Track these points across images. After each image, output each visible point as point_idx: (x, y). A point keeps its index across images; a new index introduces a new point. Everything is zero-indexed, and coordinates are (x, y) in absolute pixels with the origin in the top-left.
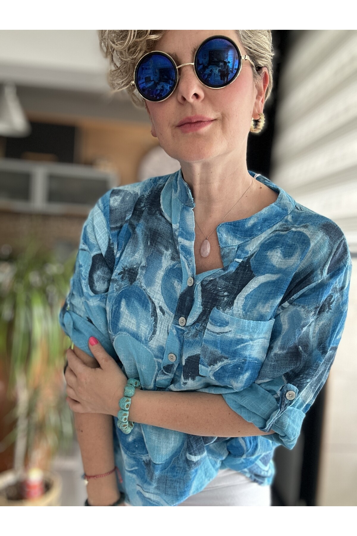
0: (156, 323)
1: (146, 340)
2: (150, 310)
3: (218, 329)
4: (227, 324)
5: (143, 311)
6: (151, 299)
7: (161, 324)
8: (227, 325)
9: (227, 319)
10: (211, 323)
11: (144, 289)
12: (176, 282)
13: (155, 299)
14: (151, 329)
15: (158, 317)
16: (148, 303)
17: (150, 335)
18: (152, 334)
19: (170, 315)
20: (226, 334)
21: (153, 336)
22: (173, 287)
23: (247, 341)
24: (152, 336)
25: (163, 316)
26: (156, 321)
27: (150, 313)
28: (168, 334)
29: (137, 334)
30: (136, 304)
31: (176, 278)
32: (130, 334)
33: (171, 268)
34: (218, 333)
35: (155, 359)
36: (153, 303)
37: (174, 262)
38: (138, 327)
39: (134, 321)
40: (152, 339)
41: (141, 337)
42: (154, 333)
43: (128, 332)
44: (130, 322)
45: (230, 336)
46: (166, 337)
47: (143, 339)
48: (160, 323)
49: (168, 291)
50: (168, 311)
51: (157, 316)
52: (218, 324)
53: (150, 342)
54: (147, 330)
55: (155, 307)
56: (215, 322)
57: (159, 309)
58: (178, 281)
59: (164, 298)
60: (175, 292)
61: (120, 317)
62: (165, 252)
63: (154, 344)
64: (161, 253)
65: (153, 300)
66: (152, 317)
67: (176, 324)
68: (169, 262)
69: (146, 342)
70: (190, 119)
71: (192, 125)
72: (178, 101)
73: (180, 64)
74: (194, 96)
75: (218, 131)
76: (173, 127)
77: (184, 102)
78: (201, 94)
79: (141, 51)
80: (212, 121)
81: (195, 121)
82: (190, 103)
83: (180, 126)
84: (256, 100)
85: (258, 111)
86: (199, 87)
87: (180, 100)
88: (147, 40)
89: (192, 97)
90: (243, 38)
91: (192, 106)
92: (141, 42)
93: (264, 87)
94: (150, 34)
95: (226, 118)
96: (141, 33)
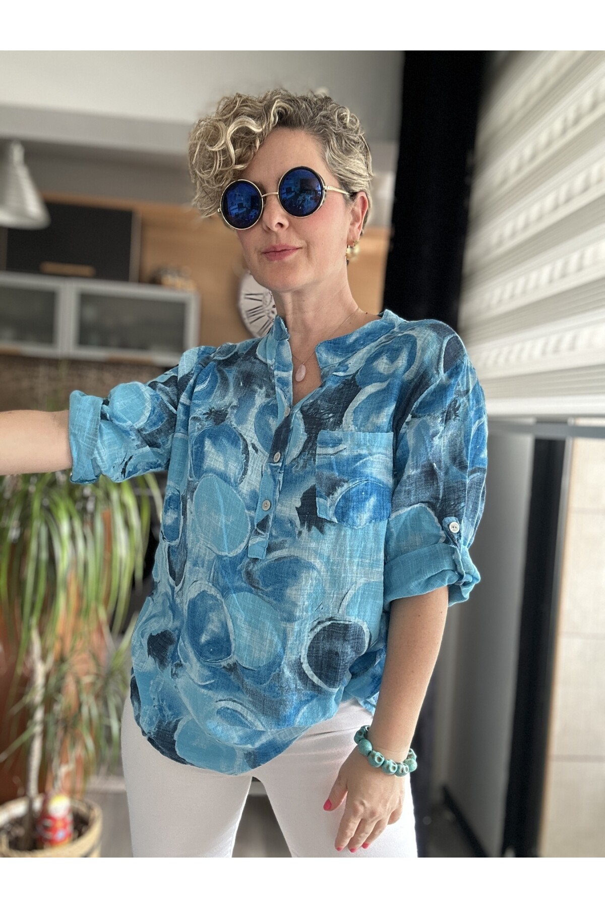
0: (247, 461)
1: (236, 482)
2: (241, 447)
3: (330, 451)
4: (339, 442)
5: (233, 448)
6: (242, 436)
7: (254, 463)
9: (340, 436)
10: (320, 447)
11: (235, 428)
12: (271, 418)
13: (247, 436)
14: (241, 469)
15: (250, 455)
16: (239, 440)
17: (240, 476)
18: (243, 475)
19: (264, 455)
20: (340, 453)
21: (244, 477)
22: (268, 425)
23: (365, 456)
24: (242, 476)
25: (255, 454)
26: (247, 458)
27: (241, 450)
28: (262, 476)
29: (225, 475)
30: (225, 441)
31: (271, 415)
32: (217, 475)
33: (265, 405)
34: (331, 455)
35: (246, 511)
36: (244, 440)
37: (269, 400)
38: (226, 466)
39: (221, 459)
40: (242, 481)
41: (230, 479)
42: (245, 473)
43: (215, 473)
44: (217, 461)
45: (345, 454)
46: (259, 479)
47: (232, 480)
48: (253, 461)
49: (263, 429)
50: (262, 450)
51: (248, 454)
52: (331, 445)
53: (241, 485)
54: (237, 468)
55: (247, 445)
56: (325, 444)
57: (251, 446)
58: (273, 418)
59: (257, 436)
60: (270, 429)
61: (204, 457)
62: (259, 390)
63: (245, 488)
64: (255, 392)
65: (245, 437)
66: (243, 454)
68: (264, 400)
69: (236, 485)
70: (274, 247)
71: (277, 254)
72: (263, 228)
73: (265, 193)
74: (279, 225)
75: (303, 259)
76: (259, 253)
77: (268, 231)
78: (286, 223)
79: (227, 179)
80: (297, 249)
81: (279, 250)
82: (274, 232)
83: (265, 253)
84: (351, 227)
85: (353, 238)
86: (282, 216)
87: (265, 228)
88: (234, 169)
89: (276, 226)
90: (331, 166)
91: (277, 234)
92: (227, 171)
93: (363, 212)
94: (235, 164)
95: (311, 246)
96: (227, 162)
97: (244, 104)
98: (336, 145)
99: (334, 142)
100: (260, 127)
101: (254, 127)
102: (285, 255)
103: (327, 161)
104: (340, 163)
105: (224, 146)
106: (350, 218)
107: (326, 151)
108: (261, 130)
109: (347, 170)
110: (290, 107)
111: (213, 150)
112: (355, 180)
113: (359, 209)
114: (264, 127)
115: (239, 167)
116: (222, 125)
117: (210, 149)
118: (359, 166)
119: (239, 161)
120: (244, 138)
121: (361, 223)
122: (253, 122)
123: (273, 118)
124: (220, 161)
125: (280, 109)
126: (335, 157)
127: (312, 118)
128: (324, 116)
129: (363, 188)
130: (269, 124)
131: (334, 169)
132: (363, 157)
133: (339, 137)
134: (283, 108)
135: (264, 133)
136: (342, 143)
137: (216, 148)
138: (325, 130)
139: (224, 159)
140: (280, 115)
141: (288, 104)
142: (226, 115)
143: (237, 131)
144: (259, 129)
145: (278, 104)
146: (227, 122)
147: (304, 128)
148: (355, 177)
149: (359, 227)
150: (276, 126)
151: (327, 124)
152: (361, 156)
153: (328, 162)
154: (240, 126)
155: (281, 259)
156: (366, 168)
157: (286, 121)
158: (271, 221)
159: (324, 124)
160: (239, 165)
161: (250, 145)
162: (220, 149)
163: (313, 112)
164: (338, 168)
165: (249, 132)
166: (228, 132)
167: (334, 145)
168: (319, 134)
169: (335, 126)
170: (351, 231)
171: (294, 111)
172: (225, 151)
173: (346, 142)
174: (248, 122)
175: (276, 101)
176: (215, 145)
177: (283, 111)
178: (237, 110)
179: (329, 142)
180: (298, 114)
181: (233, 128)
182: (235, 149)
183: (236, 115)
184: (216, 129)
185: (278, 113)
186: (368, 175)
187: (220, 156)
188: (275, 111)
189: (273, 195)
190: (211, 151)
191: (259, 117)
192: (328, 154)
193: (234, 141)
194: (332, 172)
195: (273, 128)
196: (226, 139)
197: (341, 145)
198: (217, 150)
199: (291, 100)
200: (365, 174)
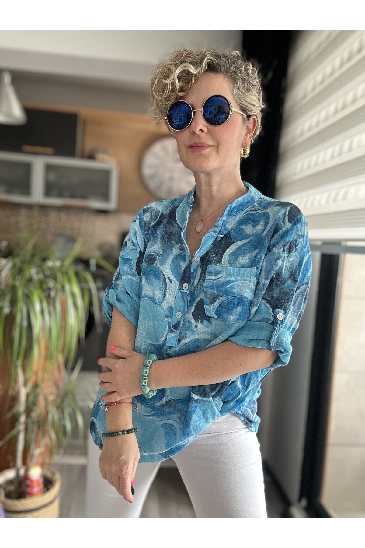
0: (166, 289)
1: (159, 302)
2: (162, 280)
3: (213, 277)
4: (219, 272)
5: (157, 281)
6: (162, 273)
8: (220, 274)
9: (219, 269)
10: (208, 275)
11: (159, 268)
12: (182, 262)
13: (166, 273)
14: (163, 294)
15: (167, 285)
16: (160, 276)
17: (162, 298)
19: (176, 284)
20: (219, 279)
22: (179, 265)
23: (233, 282)
25: (171, 284)
26: (166, 287)
27: (162, 282)
28: (175, 297)
29: (153, 298)
31: (182, 260)
33: (179, 254)
34: (214, 280)
35: (166, 318)
36: (164, 275)
37: (181, 252)
38: (154, 293)
39: (151, 289)
40: (163, 301)
41: (156, 300)
42: (165, 296)
43: (148, 298)
44: (149, 290)
45: (222, 280)
46: (174, 299)
48: (169, 289)
49: (176, 268)
50: (175, 280)
52: (214, 274)
53: (163, 304)
54: (160, 294)
55: (165, 278)
56: (211, 273)
57: (168, 279)
58: (184, 262)
59: (172, 272)
60: (181, 268)
62: (175, 245)
63: (165, 305)
64: (173, 246)
65: (164, 273)
67: (181, 289)
68: (178, 251)
69: (160, 304)
70: (196, 143)
71: (198, 148)
72: (191, 132)
73: (194, 110)
74: (200, 131)
75: (214, 153)
76: (187, 147)
77: (194, 133)
78: (205, 130)
79: (172, 100)
80: (211, 146)
81: (199, 145)
82: (196, 134)
83: (190, 147)
84: (245, 137)
85: (246, 144)
86: (203, 125)
87: (192, 132)
88: (177, 95)
89: (198, 131)
90: (237, 98)
91: (198, 136)
92: (172, 95)
93: (253, 129)
94: (178, 92)
95: (219, 145)
96: (173, 90)
97: (187, 56)
98: (241, 85)
99: (240, 84)
100: (195, 71)
101: (193, 70)
102: (203, 149)
103: (235, 94)
104: (242, 97)
105: (173, 81)
106: (245, 131)
107: (235, 89)
108: (196, 72)
109: (246, 101)
110: (215, 60)
111: (166, 82)
112: (250, 108)
113: (251, 126)
114: (198, 71)
115: (180, 94)
116: (173, 67)
117: (164, 81)
118: (254, 100)
119: (181, 90)
120: (185, 76)
121: (251, 135)
122: (192, 67)
123: (204, 66)
124: (169, 89)
125: (209, 60)
126: (240, 93)
127: (228, 68)
128: (236, 67)
129: (255, 113)
130: (201, 70)
131: (239, 100)
132: (257, 95)
133: (244, 80)
134: (211, 60)
135: (198, 75)
136: (245, 84)
137: (167, 81)
138: (235, 76)
139: (172, 88)
140: (209, 64)
141: (214, 57)
142: (176, 61)
143: (182, 72)
144: (195, 72)
145: (209, 58)
146: (176, 66)
147: (222, 73)
148: (251, 107)
149: (250, 137)
150: (206, 71)
151: (237, 72)
152: (256, 94)
153: (235, 96)
154: (184, 69)
155: (200, 151)
156: (258, 102)
157: (212, 68)
158: (196, 127)
159: (235, 72)
160: (181, 93)
161: (189, 81)
162: (170, 82)
163: (229, 65)
164: (241, 100)
165: (189, 73)
166: (176, 72)
167: (240, 85)
168: (231, 78)
169: (242, 74)
170: (245, 139)
171: (218, 63)
172: (173, 84)
173: (248, 85)
174: (189, 67)
175: (207, 56)
176: (167, 79)
177: (211, 61)
178: (183, 59)
179: (237, 83)
180: (220, 64)
181: (179, 70)
182: (179, 82)
183: (182, 62)
184: (169, 69)
185: (208, 63)
186: (259, 106)
187: (170, 86)
188: (206, 62)
189: (199, 111)
190: (164, 83)
191: (196, 64)
192: (236, 90)
193: (179, 78)
194: (237, 102)
195: (204, 72)
196: (174, 76)
197: (244, 86)
198: (168, 82)
199: (217, 56)
200: (258, 105)
